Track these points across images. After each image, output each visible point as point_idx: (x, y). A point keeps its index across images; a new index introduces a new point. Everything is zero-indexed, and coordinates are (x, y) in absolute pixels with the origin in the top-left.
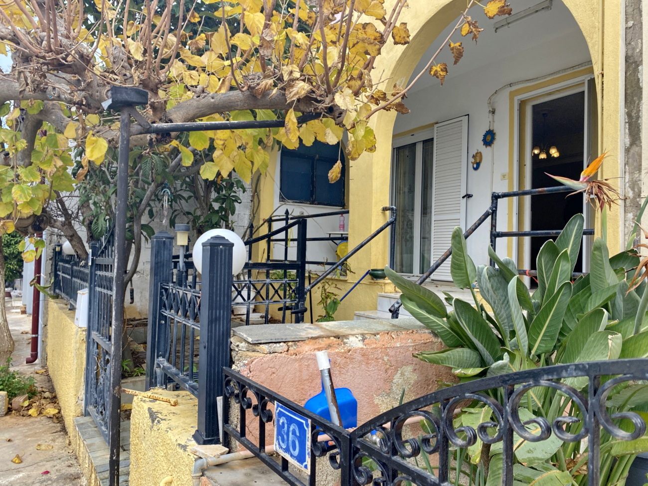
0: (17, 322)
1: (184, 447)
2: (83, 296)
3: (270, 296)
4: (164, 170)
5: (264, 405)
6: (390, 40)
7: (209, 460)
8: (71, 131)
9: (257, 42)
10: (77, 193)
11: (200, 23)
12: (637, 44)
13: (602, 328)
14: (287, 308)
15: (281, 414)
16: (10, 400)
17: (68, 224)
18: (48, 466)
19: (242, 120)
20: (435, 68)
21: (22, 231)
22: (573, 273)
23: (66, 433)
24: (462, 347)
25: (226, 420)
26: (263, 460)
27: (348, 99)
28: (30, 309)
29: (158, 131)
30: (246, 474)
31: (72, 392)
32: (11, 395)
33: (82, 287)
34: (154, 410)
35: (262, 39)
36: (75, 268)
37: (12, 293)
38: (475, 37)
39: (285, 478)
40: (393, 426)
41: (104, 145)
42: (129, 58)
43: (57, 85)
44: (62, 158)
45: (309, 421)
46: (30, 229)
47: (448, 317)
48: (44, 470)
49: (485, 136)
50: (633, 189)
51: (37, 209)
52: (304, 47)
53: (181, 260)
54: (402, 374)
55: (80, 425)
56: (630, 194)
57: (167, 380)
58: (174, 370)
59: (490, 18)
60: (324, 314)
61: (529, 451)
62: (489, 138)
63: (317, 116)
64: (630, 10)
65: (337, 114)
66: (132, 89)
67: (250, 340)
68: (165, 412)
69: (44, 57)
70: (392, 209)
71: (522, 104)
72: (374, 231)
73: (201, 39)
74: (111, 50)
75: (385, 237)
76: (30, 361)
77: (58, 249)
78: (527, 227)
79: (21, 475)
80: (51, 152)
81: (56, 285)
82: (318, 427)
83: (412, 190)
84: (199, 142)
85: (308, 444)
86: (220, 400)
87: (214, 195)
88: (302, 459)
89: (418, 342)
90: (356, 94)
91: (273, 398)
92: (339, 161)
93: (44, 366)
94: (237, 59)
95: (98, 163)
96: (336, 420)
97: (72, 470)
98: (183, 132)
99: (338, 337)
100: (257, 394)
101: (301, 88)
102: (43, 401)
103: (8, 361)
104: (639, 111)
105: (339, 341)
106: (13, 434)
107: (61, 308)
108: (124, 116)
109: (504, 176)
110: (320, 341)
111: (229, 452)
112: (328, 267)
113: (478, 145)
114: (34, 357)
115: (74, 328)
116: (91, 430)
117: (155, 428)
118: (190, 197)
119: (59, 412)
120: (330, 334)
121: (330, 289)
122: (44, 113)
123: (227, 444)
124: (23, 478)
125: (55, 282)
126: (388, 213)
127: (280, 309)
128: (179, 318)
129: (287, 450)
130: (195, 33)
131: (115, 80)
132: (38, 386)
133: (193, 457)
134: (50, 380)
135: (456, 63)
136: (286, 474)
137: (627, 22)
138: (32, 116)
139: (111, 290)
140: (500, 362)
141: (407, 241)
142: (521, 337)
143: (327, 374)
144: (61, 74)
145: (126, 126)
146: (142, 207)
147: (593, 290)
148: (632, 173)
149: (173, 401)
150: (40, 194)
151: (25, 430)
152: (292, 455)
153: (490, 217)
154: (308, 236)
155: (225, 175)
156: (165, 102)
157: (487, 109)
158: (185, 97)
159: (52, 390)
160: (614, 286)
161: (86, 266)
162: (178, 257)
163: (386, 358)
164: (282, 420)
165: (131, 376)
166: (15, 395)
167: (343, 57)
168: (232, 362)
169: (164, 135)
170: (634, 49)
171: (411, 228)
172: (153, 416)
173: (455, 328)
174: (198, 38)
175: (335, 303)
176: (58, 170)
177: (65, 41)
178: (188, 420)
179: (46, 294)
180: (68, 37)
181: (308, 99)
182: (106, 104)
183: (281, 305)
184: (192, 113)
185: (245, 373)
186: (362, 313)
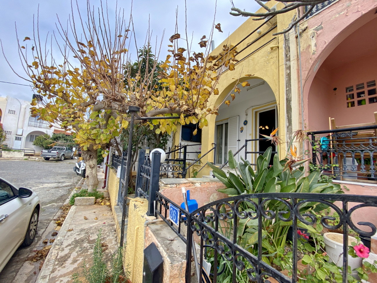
0: (101, 176)
1: (143, 217)
2: (119, 168)
3: (175, 170)
4: (146, 131)
5: (167, 204)
6: (213, 93)
7: (150, 221)
8: (118, 119)
9: (173, 94)
10: (120, 137)
11: (158, 88)
12: (290, 95)
13: (275, 183)
14: (180, 174)
15: (171, 207)
16: (96, 199)
17: (117, 146)
18: (105, 221)
19: (168, 116)
20: (226, 102)
21: (103, 148)
22: (269, 165)
23: (112, 211)
24: (232, 188)
25: (156, 208)
26: (166, 222)
27: (199, 111)
28: (105, 172)
29: (143, 119)
30: (161, 226)
31: (114, 198)
32: (97, 198)
33: (119, 165)
34: (136, 204)
35: (174, 93)
36: (118, 159)
37: (100, 167)
38: (239, 92)
39: (172, 228)
40: (202, 212)
41: (127, 123)
42: (136, 98)
43: (115, 106)
44: (116, 126)
45: (179, 209)
46: (105, 147)
47: (227, 178)
48: (104, 222)
49: (244, 122)
50: (290, 139)
51: (108, 141)
52: (187, 95)
53: (147, 158)
54: (213, 196)
55: (116, 209)
56: (289, 141)
57: (141, 195)
58: (143, 192)
59: (243, 87)
60: (193, 176)
61: (251, 223)
62: (246, 123)
63: (190, 115)
64: (287, 85)
65: (196, 115)
66: (135, 107)
67: (165, 183)
68: (139, 205)
69: (111, 97)
70: (215, 144)
71: (256, 112)
72: (209, 150)
73: (158, 93)
74: (131, 95)
75: (212, 152)
76: (103, 188)
77: (114, 154)
78: (258, 151)
79: (97, 223)
80: (113, 125)
81: (113, 164)
82: (182, 211)
83: (222, 138)
84: (155, 122)
85: (178, 217)
86: (155, 202)
87: (161, 138)
88: (176, 222)
89: (218, 186)
90: (202, 109)
91: (169, 202)
92: (196, 129)
93: (107, 189)
94: (167, 99)
95: (125, 128)
96: (187, 210)
97: (112, 223)
98: (151, 120)
99: (192, 183)
100: (165, 200)
101: (185, 107)
102: (106, 200)
103: (96, 187)
104: (291, 115)
105: (193, 184)
106: (96, 210)
107: (113, 172)
108: (133, 115)
109: (250, 135)
110: (187, 184)
111: (157, 219)
112: (194, 161)
113: (242, 125)
114: (105, 186)
115: (116, 178)
116: (119, 210)
117: (135, 210)
118: (154, 139)
119: (110, 204)
120: (190, 182)
121: (195, 168)
122: (111, 113)
123: (156, 216)
124: (97, 224)
125: (112, 164)
126: (213, 145)
127: (178, 174)
128: (145, 176)
129: (172, 219)
130: (156, 91)
131: (131, 104)
132: (105, 195)
133: (145, 220)
134: (109, 194)
135: (233, 100)
136: (172, 227)
137: (286, 88)
138: (108, 114)
139: (126, 166)
140: (243, 193)
141: (220, 154)
142: (250, 185)
143: (185, 194)
144: (116, 102)
145: (133, 118)
146: (139, 141)
147: (274, 171)
148: (289, 134)
149: (142, 202)
150: (109, 137)
151: (99, 209)
152: (174, 221)
153: (245, 147)
154: (187, 151)
155: (163, 132)
156: (146, 111)
157: (245, 114)
158: (152, 110)
159: (109, 197)
160: (281, 170)
161: (121, 159)
162: (146, 157)
163: (208, 191)
164: (171, 209)
165: (132, 193)
166: (98, 198)
167: (198, 98)
168: (159, 190)
169: (145, 121)
170: (289, 96)
171: (222, 150)
172: (135, 206)
173: (230, 182)
174: (157, 92)
175: (197, 173)
176: (114, 130)
177: (117, 93)
178: (146, 208)
179: (109, 167)
180: (118, 92)
181: (187, 110)
182: (127, 111)
183: (178, 173)
184: (153, 114)
185: (162, 193)
186: (205, 176)
